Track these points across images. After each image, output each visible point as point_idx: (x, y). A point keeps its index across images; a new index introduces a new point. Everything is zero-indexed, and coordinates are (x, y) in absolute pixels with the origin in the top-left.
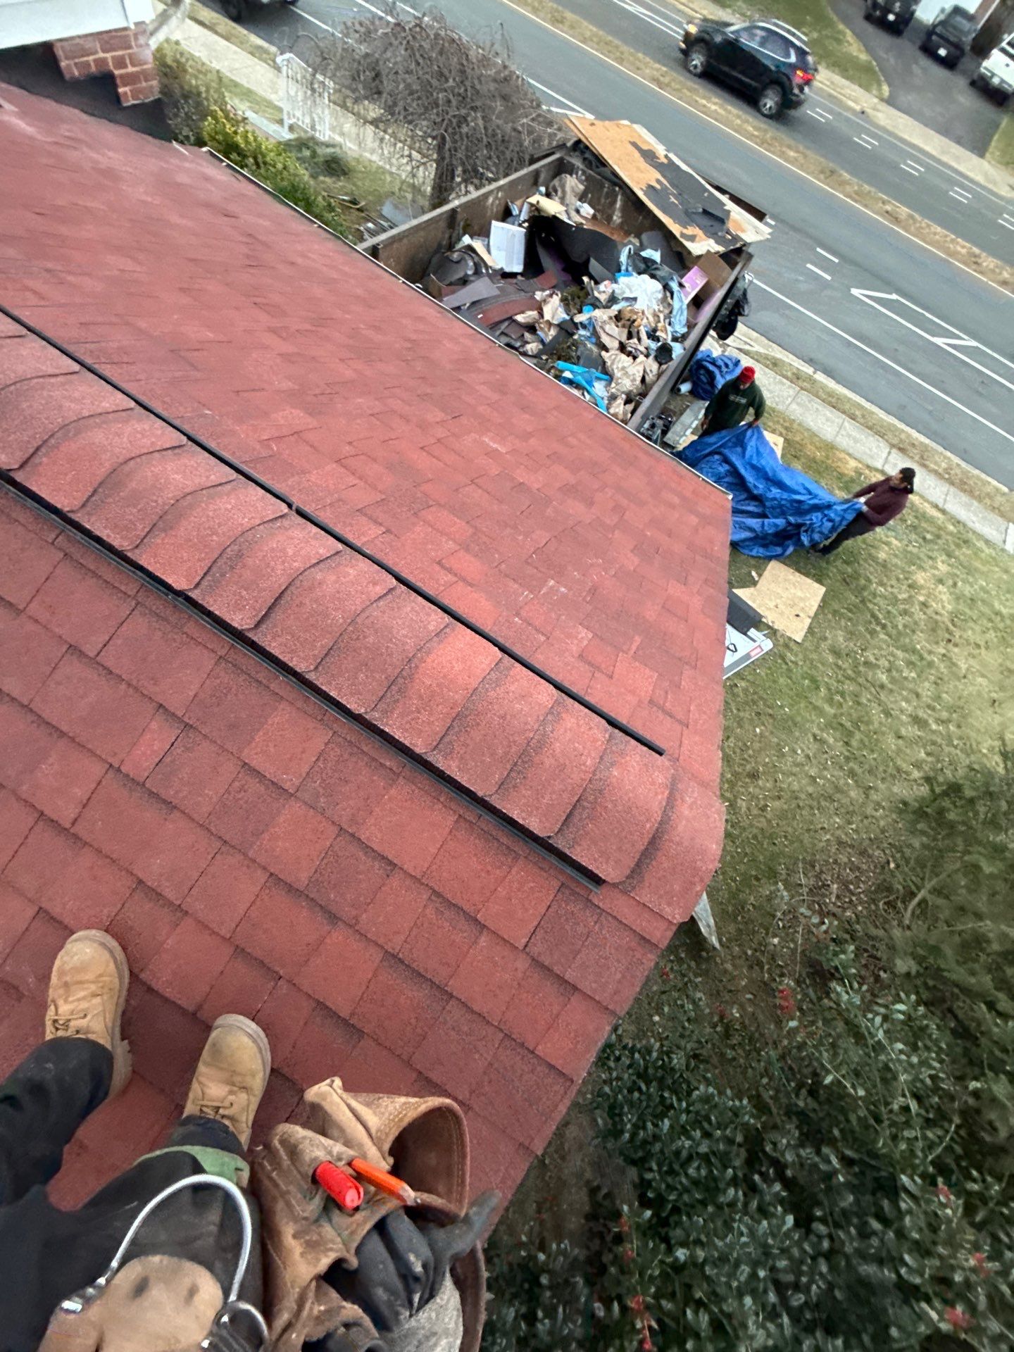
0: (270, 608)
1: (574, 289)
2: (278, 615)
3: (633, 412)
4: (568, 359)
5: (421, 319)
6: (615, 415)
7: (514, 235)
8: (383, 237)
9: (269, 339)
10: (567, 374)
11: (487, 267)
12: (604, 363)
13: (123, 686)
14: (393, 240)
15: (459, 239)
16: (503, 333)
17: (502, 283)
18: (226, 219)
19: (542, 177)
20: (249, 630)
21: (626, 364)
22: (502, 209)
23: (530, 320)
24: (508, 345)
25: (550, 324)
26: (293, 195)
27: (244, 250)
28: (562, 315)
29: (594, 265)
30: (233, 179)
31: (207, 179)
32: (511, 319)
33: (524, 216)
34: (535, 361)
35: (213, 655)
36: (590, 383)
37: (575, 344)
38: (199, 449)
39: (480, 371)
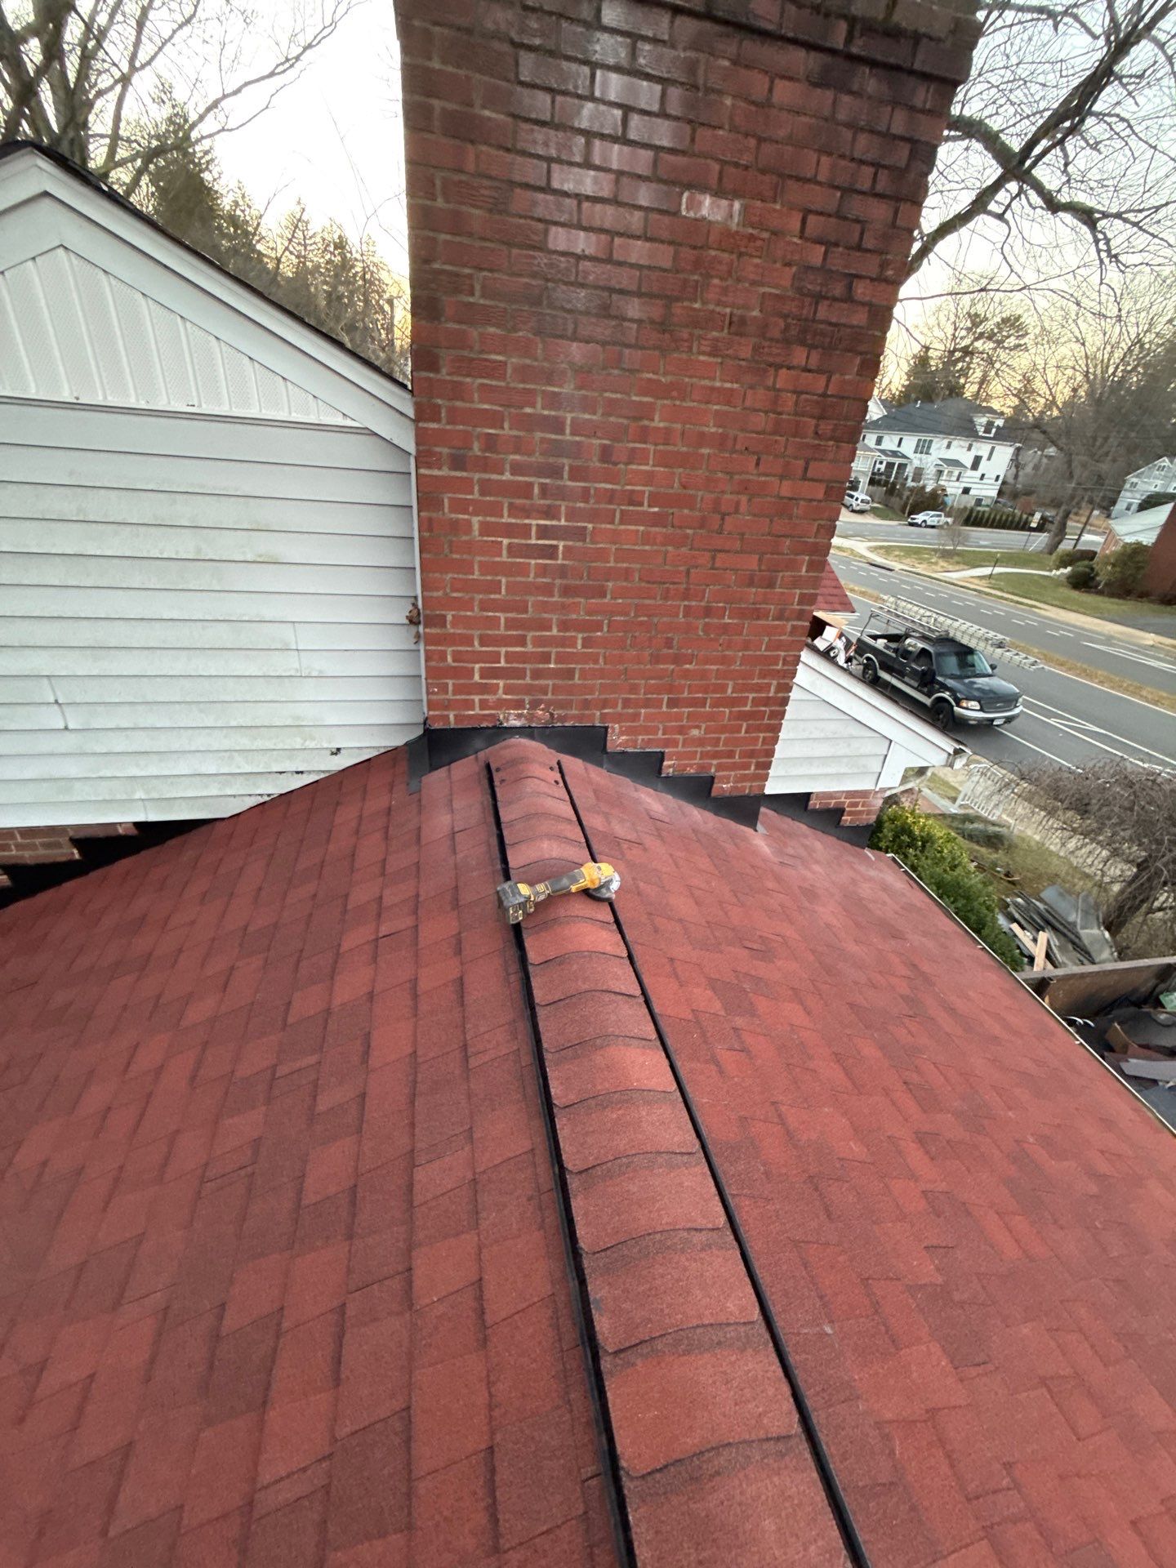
5: (1105, 1122)
9: (916, 1157)
14: (1072, 977)
18: (893, 943)
30: (906, 886)
31: (886, 888)
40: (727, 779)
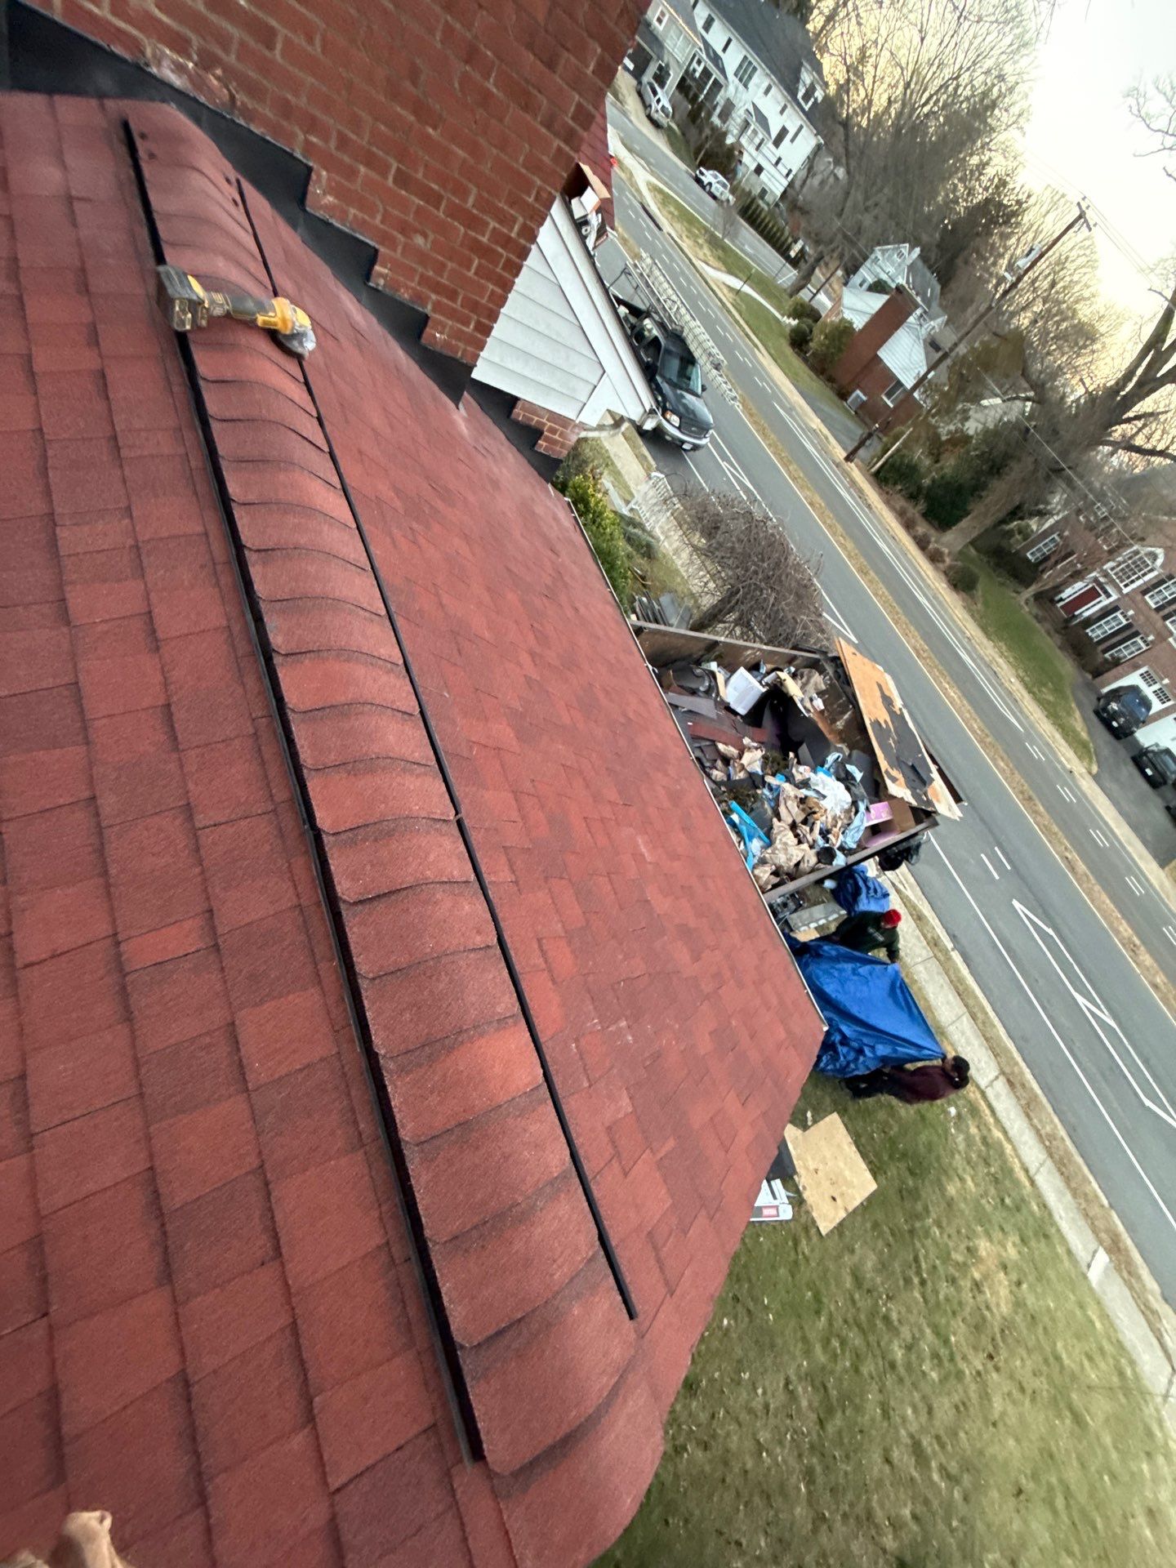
0: (379, 896)
1: (777, 754)
2: (380, 906)
3: (775, 886)
4: (742, 804)
5: (643, 702)
6: (757, 878)
7: (752, 688)
8: (653, 626)
9: (525, 658)
10: (735, 817)
11: (718, 694)
12: (771, 828)
13: (197, 870)
14: (659, 632)
15: (708, 661)
16: (700, 748)
17: (723, 713)
18: (550, 553)
19: (797, 662)
20: (345, 901)
21: (789, 842)
22: (753, 662)
23: (729, 755)
24: (698, 759)
25: (743, 768)
26: (605, 557)
27: (549, 581)
28: (757, 768)
29: (804, 750)
30: (572, 528)
31: (556, 519)
32: (713, 743)
33: (768, 679)
34: (714, 786)
35: (295, 900)
36: (751, 838)
37: (755, 796)
38: (422, 725)
39: (666, 774)
40: (442, 328)
